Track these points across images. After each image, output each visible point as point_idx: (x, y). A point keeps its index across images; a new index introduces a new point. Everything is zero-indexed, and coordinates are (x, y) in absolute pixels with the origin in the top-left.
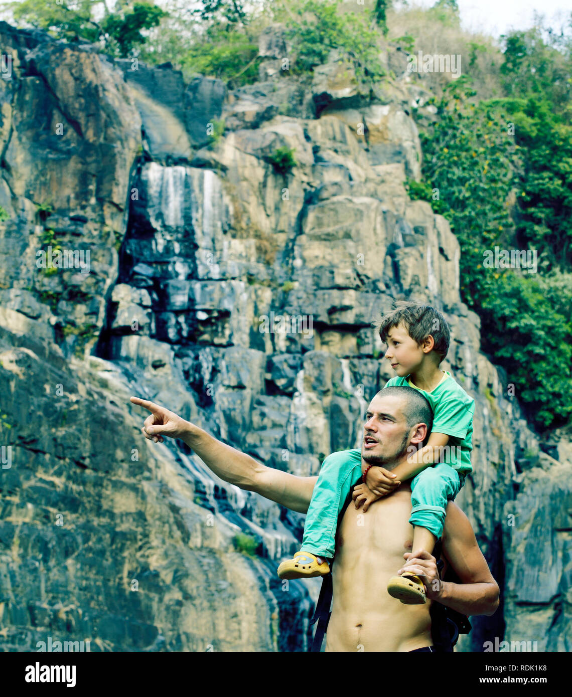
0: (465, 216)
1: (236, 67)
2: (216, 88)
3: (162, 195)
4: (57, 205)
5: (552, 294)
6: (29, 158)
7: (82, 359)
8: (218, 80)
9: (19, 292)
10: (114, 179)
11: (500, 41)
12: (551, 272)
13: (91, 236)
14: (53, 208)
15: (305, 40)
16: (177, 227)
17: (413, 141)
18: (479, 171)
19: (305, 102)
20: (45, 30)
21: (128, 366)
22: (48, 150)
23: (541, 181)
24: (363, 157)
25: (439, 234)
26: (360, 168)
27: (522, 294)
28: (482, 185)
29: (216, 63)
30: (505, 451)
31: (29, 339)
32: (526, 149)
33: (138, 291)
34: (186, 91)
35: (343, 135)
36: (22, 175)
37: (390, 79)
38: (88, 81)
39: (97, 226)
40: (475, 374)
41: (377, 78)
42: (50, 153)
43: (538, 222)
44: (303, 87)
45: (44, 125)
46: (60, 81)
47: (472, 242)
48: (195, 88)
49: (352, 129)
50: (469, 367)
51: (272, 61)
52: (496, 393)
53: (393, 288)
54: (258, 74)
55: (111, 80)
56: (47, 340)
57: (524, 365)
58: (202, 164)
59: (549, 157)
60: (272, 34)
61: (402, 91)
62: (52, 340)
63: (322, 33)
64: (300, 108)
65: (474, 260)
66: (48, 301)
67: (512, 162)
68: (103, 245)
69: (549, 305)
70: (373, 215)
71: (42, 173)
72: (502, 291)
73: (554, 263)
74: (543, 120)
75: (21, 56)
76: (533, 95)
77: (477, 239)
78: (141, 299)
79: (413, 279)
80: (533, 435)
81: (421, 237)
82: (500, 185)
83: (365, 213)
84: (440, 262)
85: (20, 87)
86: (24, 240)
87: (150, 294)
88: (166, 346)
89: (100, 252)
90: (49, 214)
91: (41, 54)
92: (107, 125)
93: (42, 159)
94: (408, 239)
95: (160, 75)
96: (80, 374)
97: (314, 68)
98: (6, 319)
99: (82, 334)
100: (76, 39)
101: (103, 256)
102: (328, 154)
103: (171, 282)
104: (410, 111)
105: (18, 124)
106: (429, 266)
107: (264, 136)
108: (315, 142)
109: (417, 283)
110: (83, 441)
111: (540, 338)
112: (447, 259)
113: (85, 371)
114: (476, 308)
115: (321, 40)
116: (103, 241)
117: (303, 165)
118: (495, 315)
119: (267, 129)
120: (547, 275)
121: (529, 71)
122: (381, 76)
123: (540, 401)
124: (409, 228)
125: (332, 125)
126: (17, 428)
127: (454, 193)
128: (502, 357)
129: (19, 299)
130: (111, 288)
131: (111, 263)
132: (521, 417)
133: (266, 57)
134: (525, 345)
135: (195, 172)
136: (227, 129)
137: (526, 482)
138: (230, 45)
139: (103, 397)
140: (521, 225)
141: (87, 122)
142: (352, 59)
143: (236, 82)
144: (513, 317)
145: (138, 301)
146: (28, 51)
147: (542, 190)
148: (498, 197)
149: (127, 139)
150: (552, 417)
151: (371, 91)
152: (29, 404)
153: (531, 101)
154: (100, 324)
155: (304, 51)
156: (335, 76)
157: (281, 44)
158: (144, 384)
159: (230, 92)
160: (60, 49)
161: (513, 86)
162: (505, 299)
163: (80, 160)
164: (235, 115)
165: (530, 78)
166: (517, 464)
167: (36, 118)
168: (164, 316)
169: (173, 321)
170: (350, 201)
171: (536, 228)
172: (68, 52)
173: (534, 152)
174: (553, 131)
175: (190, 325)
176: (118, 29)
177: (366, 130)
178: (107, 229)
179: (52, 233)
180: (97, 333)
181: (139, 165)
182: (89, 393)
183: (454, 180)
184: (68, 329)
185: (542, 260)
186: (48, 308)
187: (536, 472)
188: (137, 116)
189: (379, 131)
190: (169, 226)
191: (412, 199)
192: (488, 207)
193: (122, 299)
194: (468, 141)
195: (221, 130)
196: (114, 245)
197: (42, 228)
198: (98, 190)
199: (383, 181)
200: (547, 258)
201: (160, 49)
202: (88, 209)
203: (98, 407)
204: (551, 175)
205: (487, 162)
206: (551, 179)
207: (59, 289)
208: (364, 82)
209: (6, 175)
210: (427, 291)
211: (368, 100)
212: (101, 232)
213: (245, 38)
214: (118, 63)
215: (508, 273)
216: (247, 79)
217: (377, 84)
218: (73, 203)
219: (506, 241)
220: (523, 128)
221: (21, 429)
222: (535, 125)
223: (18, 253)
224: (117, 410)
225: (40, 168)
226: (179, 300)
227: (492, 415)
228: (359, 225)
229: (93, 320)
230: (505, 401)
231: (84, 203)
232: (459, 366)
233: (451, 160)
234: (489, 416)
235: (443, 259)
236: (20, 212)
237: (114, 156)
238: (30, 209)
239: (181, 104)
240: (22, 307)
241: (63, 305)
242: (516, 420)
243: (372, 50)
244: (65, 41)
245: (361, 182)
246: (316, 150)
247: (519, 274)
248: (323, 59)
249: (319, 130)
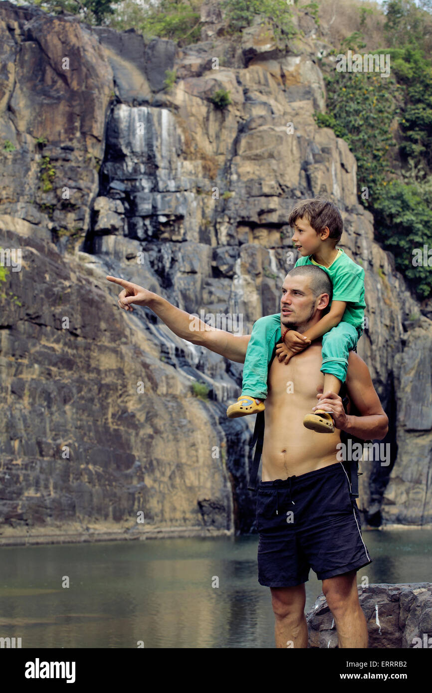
0: (360, 139)
1: (184, 30)
2: (169, 47)
3: (131, 129)
4: (51, 138)
5: (427, 196)
6: (29, 103)
7: (73, 254)
8: (171, 40)
9: (23, 205)
10: (94, 118)
11: (383, 6)
12: (426, 180)
13: (77, 161)
14: (48, 141)
15: (236, 9)
16: (142, 153)
17: (319, 83)
18: (370, 105)
19: (236, 56)
20: (39, 6)
21: (107, 259)
22: (43, 97)
23: (417, 111)
24: (281, 96)
25: (340, 153)
26: (279, 105)
27: (404, 197)
28: (372, 115)
29: (168, 28)
30: (394, 316)
31: (33, 240)
32: (404, 87)
33: (114, 202)
34: (146, 50)
35: (266, 80)
36: (24, 116)
37: (300, 37)
38: (72, 44)
39: (82, 153)
40: (370, 258)
41: (290, 36)
42: (45, 99)
43: (415, 142)
44: (235, 44)
45: (39, 78)
46: (50, 45)
47: (365, 158)
48: (153, 47)
49: (272, 75)
50: (365, 253)
51: (211, 25)
52: (386, 272)
53: (306, 195)
54: (200, 35)
55: (90, 43)
56: (46, 241)
57: (407, 250)
58: (160, 105)
59: (423, 93)
60: (210, 4)
61: (309, 45)
62: (50, 241)
63: (248, 3)
64: (233, 60)
65: (368, 172)
66: (46, 211)
67: (395, 97)
68: (86, 168)
69: (425, 204)
70: (290, 139)
71: (40, 115)
72: (389, 195)
73: (428, 172)
74: (417, 65)
75: (21, 27)
76: (409, 46)
77: (370, 156)
78: (116, 208)
79: (321, 188)
80: (416, 303)
81: (327, 155)
82: (385, 114)
83: (284, 138)
84: (342, 174)
85: (21, 50)
86: (26, 165)
87: (123, 204)
88: (136, 243)
89: (85, 173)
90: (45, 145)
91: (36, 25)
92: (87, 77)
93: (38, 104)
94: (317, 157)
95: (126, 38)
96: (72, 266)
97: (243, 30)
98: (15, 226)
99: (72, 235)
100: (62, 12)
101: (87, 176)
102: (254, 95)
103: (138, 194)
104: (316, 61)
105: (20, 78)
106: (334, 177)
107: (206, 82)
108: (245, 86)
109: (325, 190)
110: (75, 316)
111: (419, 230)
112: (347, 172)
113: (75, 263)
114: (370, 208)
115: (248, 9)
116: (87, 164)
117: (236, 104)
118: (384, 213)
119: (208, 77)
120: (423, 182)
121: (405, 28)
122: (293, 34)
123: (420, 277)
124: (317, 148)
125: (257, 73)
126: (25, 308)
127: (351, 121)
128: (391, 245)
129: (24, 210)
130: (94, 200)
131: (93, 182)
132: (406, 290)
133: (206, 22)
134: (408, 235)
135: (155, 110)
136: (178, 78)
137: (411, 339)
138: (179, 14)
139: (89, 283)
140: (403, 145)
141: (72, 75)
142: (271, 22)
143: (184, 42)
144: (398, 215)
145: (114, 210)
146: (26, 22)
147: (418, 118)
148: (385, 124)
149: (102, 87)
150: (429, 289)
151: (287, 46)
152: (33, 289)
153: (408, 50)
154: (86, 227)
155: (235, 17)
156: (259, 35)
157: (217, 12)
158: (120, 272)
159: (180, 49)
160: (51, 20)
161: (394, 40)
162: (392, 201)
163: (67, 103)
164: (184, 67)
165: (407, 33)
166: (403, 325)
167: (33, 73)
168: (135, 220)
169: (141, 224)
170: (273, 130)
171: (414, 146)
172: (56, 22)
173: (411, 89)
174: (425, 73)
175: (154, 227)
176: (94, 4)
177: (283, 76)
178: (89, 156)
179: (48, 159)
180: (84, 234)
181: (112, 106)
182: (79, 280)
183: (350, 112)
184: (61, 232)
185: (419, 171)
186: (46, 216)
187: (418, 331)
188: (110, 69)
189: (293, 76)
190: (137, 152)
191: (320, 127)
192: (377, 132)
193: (102, 208)
194: (361, 82)
195: (174, 78)
196: (95, 167)
197: (40, 156)
198: (82, 126)
199: (297, 114)
200: (423, 169)
201: (126, 18)
202: (75, 141)
203: (86, 290)
204: (424, 106)
205: (376, 98)
206: (424, 109)
207: (54, 202)
208: (281, 39)
209: (12, 116)
210: (332, 196)
211: (284, 53)
212: (84, 158)
213: (190, 9)
214: (94, 29)
215: (394, 181)
216: (192, 39)
217: (290, 41)
218: (63, 137)
219: (391, 157)
220: (402, 71)
221: (28, 308)
222: (411, 68)
223: (22, 176)
224: (100, 292)
225: (37, 111)
226: (145, 207)
227: (383, 288)
228: (280, 147)
229: (80, 225)
230: (394, 278)
231: (71, 136)
232: (358, 253)
233: (348, 96)
234: (382, 289)
235: (344, 172)
236: (23, 144)
237: (93, 100)
238: (30, 141)
239: (142, 60)
240: (27, 216)
241: (57, 214)
242: (402, 292)
243: (287, 15)
244: (53, 14)
245: (280, 115)
246: (246, 92)
247: (402, 181)
248: (249, 23)
249: (248, 76)
